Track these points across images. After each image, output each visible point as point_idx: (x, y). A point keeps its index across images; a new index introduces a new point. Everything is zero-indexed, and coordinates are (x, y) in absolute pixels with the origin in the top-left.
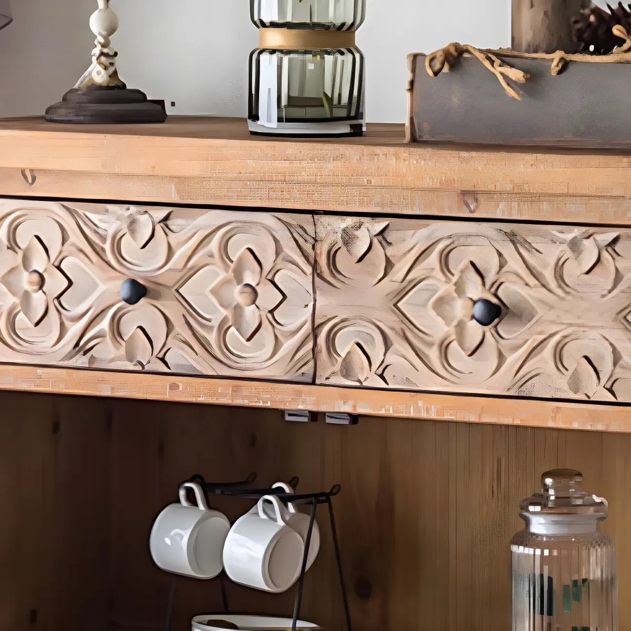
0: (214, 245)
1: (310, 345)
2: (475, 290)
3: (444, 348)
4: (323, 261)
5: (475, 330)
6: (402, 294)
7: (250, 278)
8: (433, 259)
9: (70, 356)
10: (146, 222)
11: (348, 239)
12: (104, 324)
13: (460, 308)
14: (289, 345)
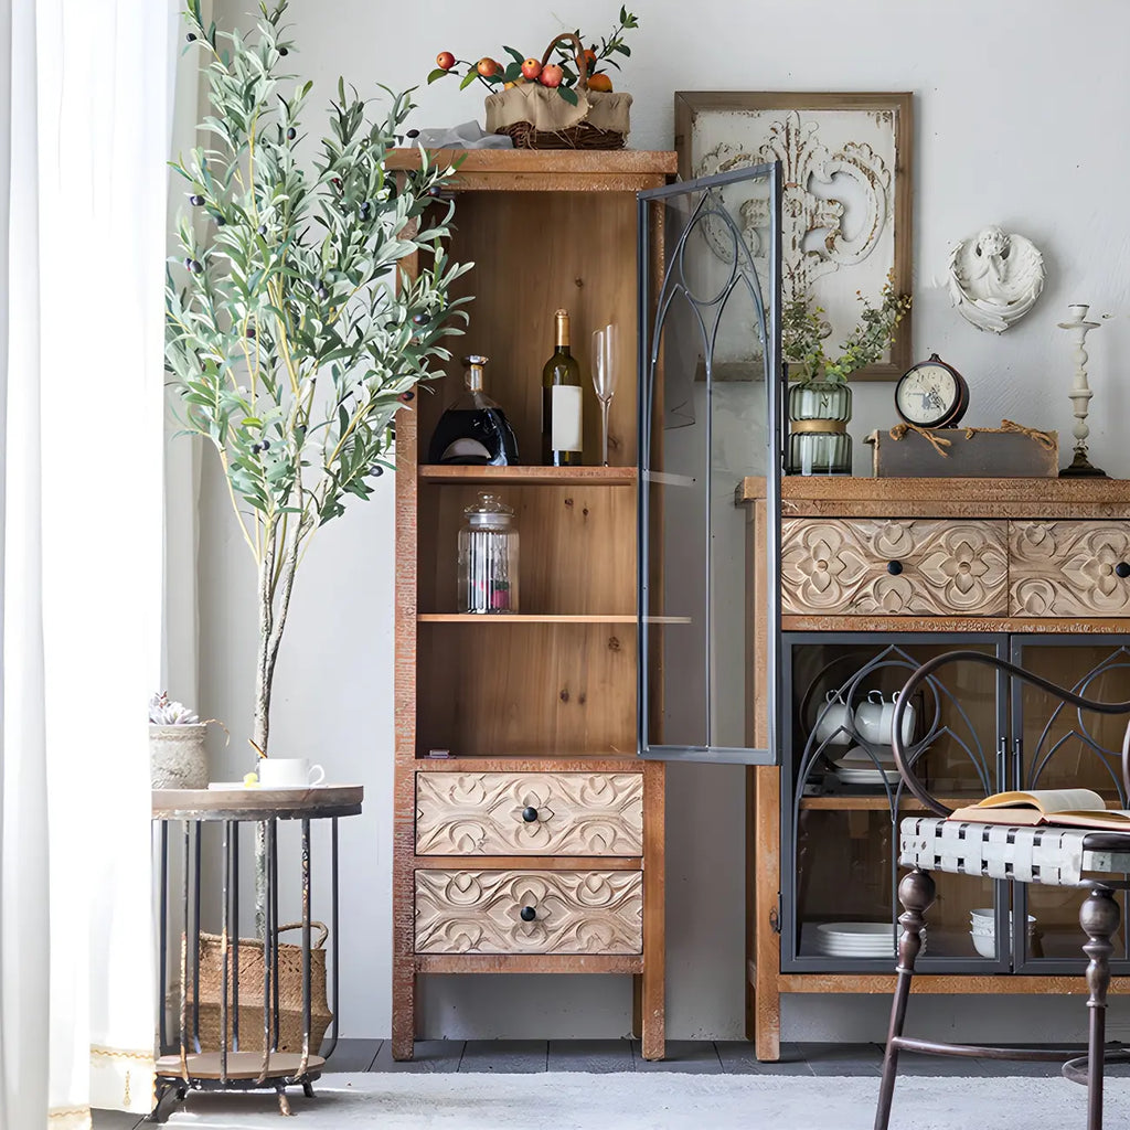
0: (942, 541)
1: (1005, 594)
2: (1110, 559)
3: (1091, 591)
4: (1014, 547)
5: (1111, 581)
6: (1063, 563)
7: (965, 559)
8: (1083, 543)
9: (846, 608)
10: (897, 527)
11: (1030, 534)
12: (869, 589)
13: (1100, 570)
14: (990, 595)
